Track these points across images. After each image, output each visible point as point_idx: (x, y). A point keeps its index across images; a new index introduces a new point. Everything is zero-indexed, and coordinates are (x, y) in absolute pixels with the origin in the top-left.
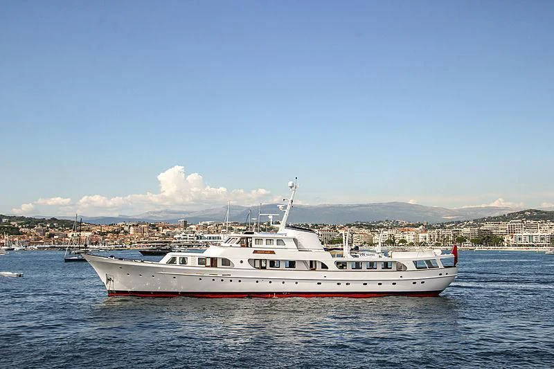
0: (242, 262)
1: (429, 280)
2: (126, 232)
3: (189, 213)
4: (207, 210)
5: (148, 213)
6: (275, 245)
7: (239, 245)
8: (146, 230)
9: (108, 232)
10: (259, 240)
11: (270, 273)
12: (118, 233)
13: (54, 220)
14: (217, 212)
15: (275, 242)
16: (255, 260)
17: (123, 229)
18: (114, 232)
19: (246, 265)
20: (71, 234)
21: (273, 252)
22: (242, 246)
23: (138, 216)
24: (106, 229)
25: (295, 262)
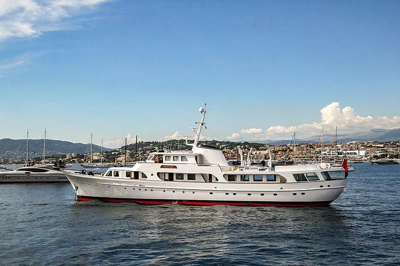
0: (152, 175)
1: (312, 192)
2: (291, 151)
3: (343, 135)
4: (357, 133)
5: (313, 137)
6: (180, 161)
7: (154, 161)
8: (305, 149)
9: (279, 151)
10: (168, 157)
11: (176, 184)
12: (286, 151)
13: (246, 143)
14: (366, 134)
15: (180, 159)
16: (165, 173)
17: (289, 148)
18: (283, 150)
19: (156, 177)
20: (255, 152)
21: (175, 167)
22: (156, 162)
23: (306, 139)
24: (278, 148)
25: (195, 174)
